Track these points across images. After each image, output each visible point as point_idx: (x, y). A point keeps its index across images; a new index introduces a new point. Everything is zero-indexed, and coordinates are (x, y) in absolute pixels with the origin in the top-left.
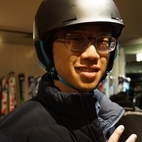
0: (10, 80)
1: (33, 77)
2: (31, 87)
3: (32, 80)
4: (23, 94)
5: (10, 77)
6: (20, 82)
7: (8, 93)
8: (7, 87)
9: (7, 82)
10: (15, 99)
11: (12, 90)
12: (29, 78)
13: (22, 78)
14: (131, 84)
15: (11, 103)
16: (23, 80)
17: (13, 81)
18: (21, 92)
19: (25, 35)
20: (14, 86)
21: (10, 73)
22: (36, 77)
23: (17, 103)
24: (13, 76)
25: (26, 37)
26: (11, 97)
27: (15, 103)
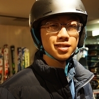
0: (5, 50)
1: (20, 48)
2: (19, 55)
3: (20, 50)
4: (14, 60)
5: (4, 48)
6: (12, 52)
7: (3, 60)
8: (2, 55)
9: (3, 52)
10: (8, 63)
11: (6, 57)
12: (18, 49)
13: (13, 49)
14: (89, 52)
15: (5, 66)
16: (14, 50)
17: (7, 51)
18: (13, 59)
19: (14, 19)
20: (7, 55)
21: (5, 46)
22: (22, 48)
23: (10, 66)
24: (6, 47)
25: (15, 20)
26: (5, 62)
27: (8, 66)
